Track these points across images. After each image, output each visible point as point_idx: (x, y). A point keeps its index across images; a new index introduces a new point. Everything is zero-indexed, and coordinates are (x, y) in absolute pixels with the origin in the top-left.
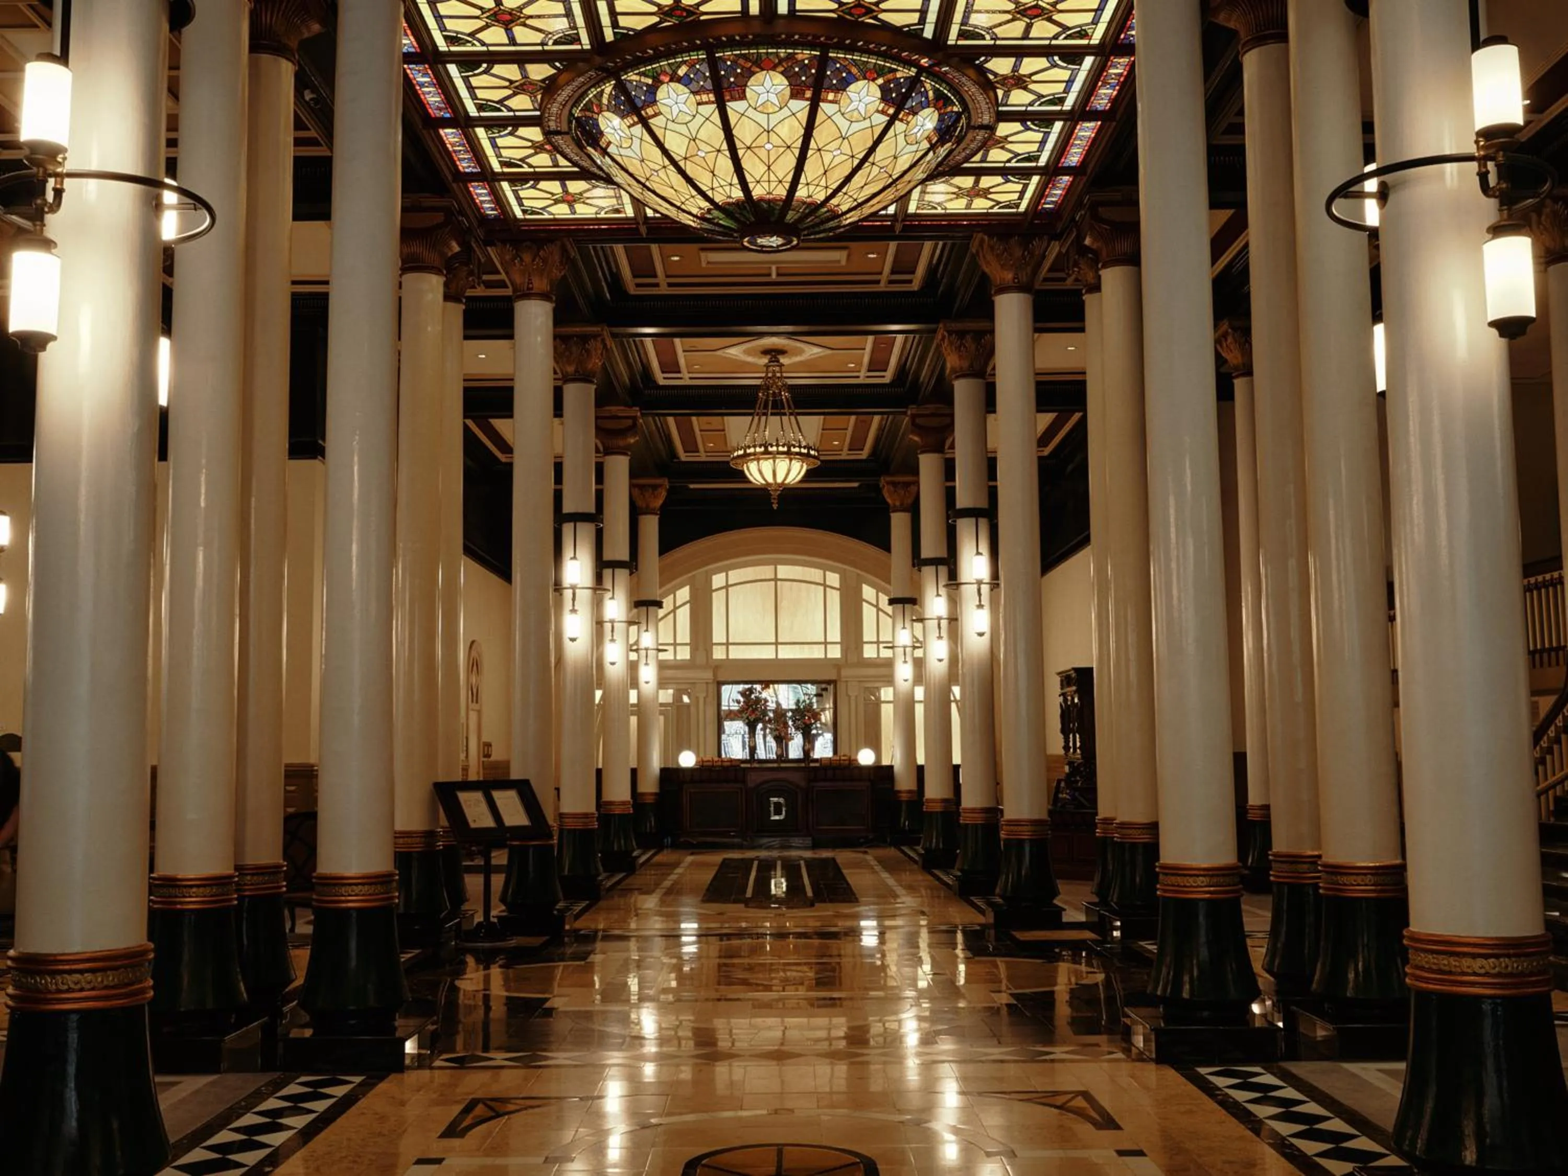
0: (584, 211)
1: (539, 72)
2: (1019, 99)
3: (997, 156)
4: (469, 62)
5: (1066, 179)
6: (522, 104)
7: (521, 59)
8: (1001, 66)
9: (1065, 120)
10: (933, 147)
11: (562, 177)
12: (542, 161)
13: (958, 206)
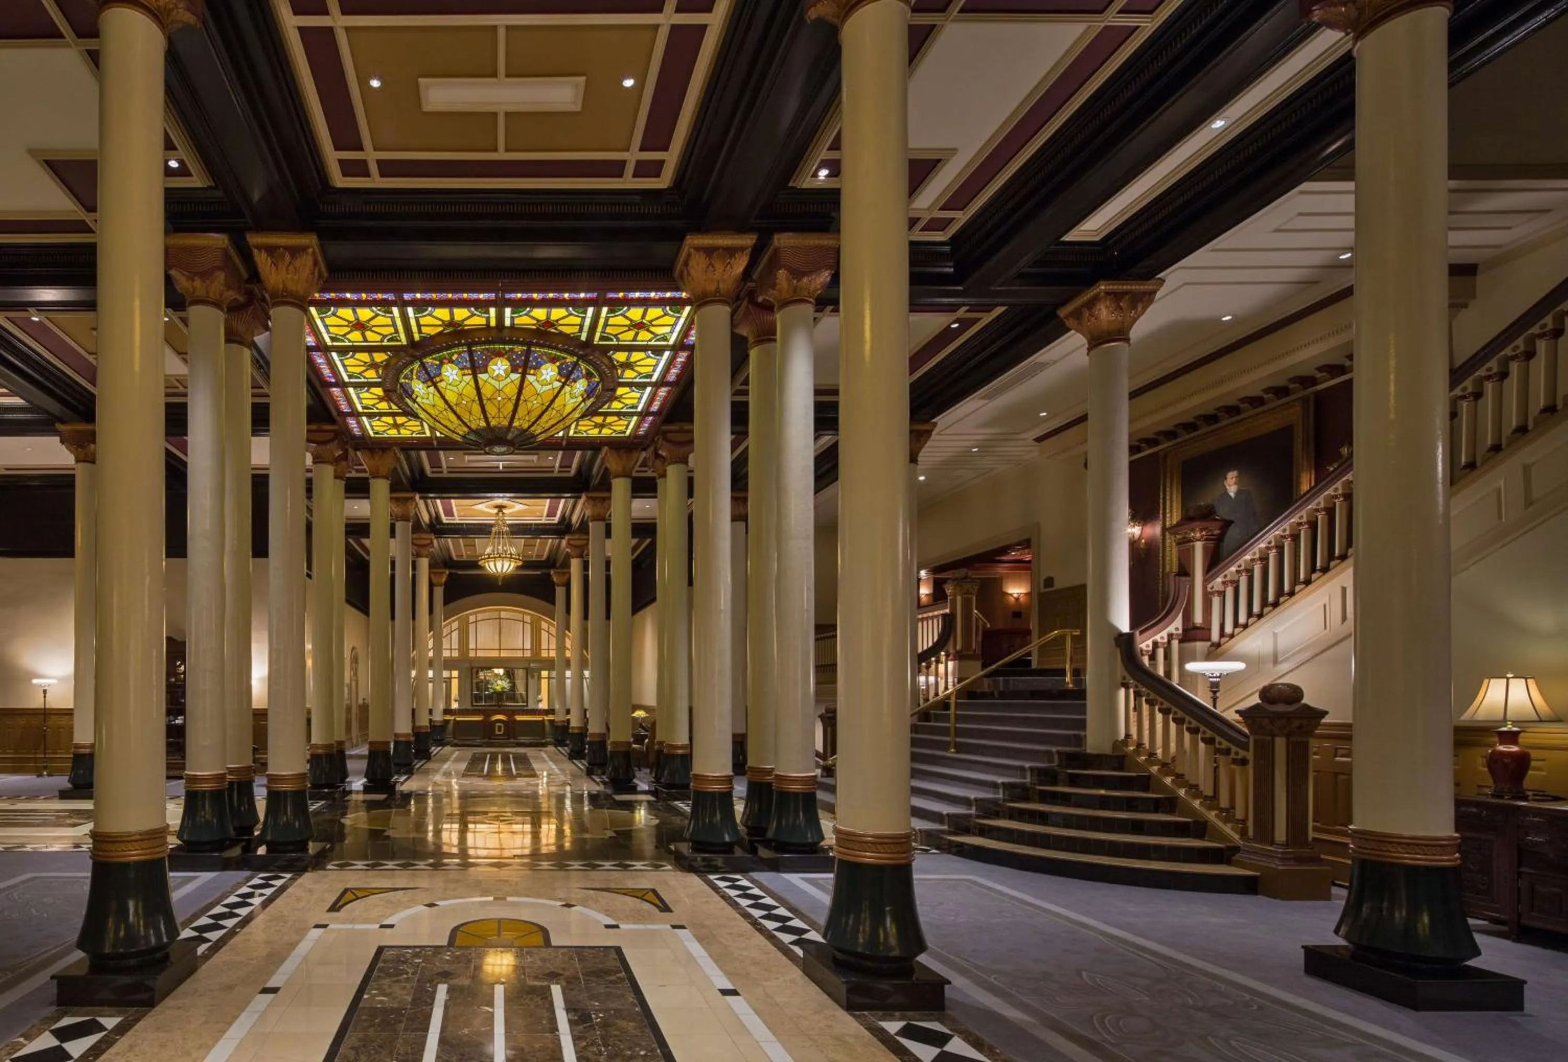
0: (405, 433)
1: (380, 357)
2: (629, 375)
3: (616, 406)
4: (343, 351)
5: (651, 418)
6: (371, 375)
7: (370, 350)
8: (621, 357)
9: (653, 386)
10: (584, 400)
11: (393, 415)
12: (383, 406)
13: (594, 432)
